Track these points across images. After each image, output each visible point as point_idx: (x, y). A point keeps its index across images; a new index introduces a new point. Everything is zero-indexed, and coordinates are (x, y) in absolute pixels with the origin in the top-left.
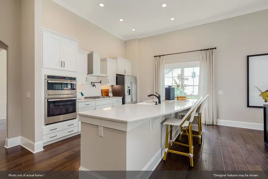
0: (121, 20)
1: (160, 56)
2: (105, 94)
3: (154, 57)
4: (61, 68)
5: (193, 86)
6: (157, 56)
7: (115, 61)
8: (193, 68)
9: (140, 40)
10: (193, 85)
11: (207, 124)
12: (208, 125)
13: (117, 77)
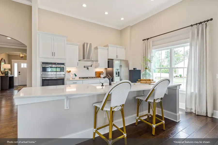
0: (106, 13)
1: (148, 39)
2: (98, 75)
3: (143, 40)
4: (53, 57)
5: (183, 68)
6: (145, 40)
7: (107, 48)
8: (184, 47)
9: (132, 27)
10: (183, 66)
11: (196, 114)
12: (198, 115)
13: (108, 61)
